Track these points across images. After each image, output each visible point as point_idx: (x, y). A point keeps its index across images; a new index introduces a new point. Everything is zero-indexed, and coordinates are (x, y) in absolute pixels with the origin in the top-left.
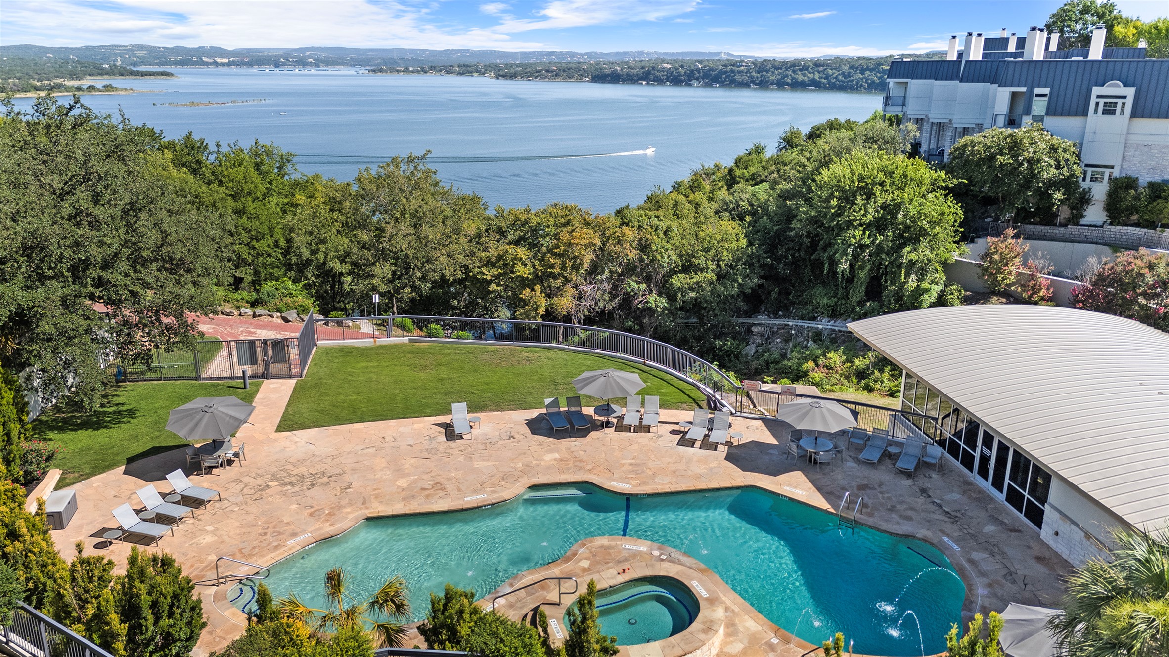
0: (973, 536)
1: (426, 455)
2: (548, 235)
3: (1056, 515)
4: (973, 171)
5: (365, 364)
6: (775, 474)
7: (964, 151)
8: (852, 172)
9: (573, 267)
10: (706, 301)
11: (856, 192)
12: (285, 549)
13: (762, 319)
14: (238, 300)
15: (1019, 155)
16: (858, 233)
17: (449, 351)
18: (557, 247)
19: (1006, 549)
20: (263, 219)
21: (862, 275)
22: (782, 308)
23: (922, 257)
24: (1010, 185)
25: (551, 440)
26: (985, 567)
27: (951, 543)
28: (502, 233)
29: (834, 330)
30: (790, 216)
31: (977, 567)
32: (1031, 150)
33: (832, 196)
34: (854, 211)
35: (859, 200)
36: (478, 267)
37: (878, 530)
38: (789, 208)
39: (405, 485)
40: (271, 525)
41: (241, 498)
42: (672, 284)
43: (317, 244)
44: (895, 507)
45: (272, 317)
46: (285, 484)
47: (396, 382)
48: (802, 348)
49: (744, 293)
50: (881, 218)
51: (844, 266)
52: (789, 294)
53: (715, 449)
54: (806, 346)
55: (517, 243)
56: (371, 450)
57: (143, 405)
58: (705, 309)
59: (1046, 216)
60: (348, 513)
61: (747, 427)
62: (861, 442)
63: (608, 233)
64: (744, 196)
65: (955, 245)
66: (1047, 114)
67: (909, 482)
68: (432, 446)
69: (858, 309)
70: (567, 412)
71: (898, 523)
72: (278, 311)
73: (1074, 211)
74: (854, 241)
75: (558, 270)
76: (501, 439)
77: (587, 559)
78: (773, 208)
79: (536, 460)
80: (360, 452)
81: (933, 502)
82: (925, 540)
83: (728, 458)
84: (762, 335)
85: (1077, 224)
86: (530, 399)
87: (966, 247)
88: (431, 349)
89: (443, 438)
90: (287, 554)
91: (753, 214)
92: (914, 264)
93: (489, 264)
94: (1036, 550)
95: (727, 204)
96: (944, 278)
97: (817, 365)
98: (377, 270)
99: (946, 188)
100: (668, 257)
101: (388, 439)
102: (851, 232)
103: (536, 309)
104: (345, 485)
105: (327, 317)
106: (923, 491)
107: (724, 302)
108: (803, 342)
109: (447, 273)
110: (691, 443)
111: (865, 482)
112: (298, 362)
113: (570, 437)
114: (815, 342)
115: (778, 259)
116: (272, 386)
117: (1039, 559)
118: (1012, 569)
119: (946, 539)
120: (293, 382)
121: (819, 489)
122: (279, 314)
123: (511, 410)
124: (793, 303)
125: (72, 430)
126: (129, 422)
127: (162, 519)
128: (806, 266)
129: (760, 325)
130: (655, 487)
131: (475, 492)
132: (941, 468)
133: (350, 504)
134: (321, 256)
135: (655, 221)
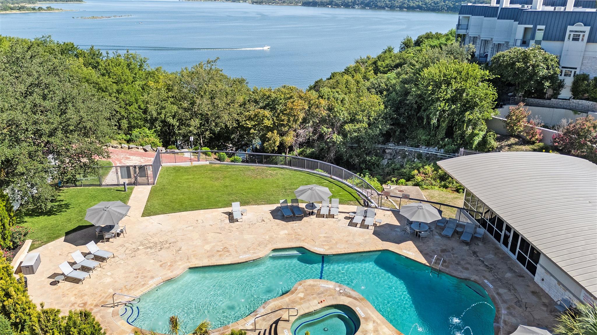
0: (500, 280)
1: (219, 231)
2: (281, 103)
3: (543, 271)
4: (503, 70)
5: (186, 177)
6: (398, 243)
7: (499, 60)
8: (440, 71)
9: (294, 121)
10: (362, 138)
11: (442, 82)
12: (148, 286)
13: (391, 145)
14: (120, 139)
15: (528, 62)
16: (442, 104)
17: (230, 170)
18: (285, 110)
19: (517, 287)
20: (132, 94)
21: (444, 125)
22: (401, 140)
23: (475, 117)
24: (522, 78)
25: (283, 222)
26: (506, 297)
27: (488, 283)
28: (256, 102)
29: (428, 154)
30: (407, 93)
31: (501, 297)
32: (534, 60)
33: (429, 84)
34: (440, 92)
35: (443, 87)
36: (245, 121)
37: (451, 275)
38: (407, 88)
39: (209, 249)
40: (141, 272)
41: (124, 256)
42: (345, 129)
43: (160, 109)
44: (460, 262)
45: (138, 148)
46: (147, 248)
47: (203, 187)
48: (412, 162)
49: (382, 133)
50: (454, 96)
51: (434, 121)
52: (406, 133)
53: (368, 228)
54: (414, 161)
55: (264, 108)
56: (191, 228)
57: (73, 201)
58: (362, 142)
59: (540, 94)
60: (180, 265)
61: (384, 215)
62: (443, 225)
63: (312, 102)
64: (383, 81)
65: (492, 110)
66: (544, 39)
67: (467, 248)
68: (222, 226)
69: (441, 143)
70: (292, 206)
71: (461, 272)
72: (141, 145)
73: (555, 91)
74: (440, 108)
75: (286, 122)
76: (258, 222)
77: (302, 292)
78: (398, 88)
79: (276, 234)
80: (185, 229)
81: (480, 260)
82: (475, 282)
83: (375, 233)
84: (391, 154)
85: (556, 98)
86: (272, 198)
87: (498, 111)
88: (220, 168)
89: (227, 221)
90: (149, 289)
91: (388, 90)
92: (471, 121)
93: (250, 119)
94: (532, 288)
95: (374, 85)
96: (486, 128)
97: (419, 172)
98: (192, 122)
99: (489, 80)
100: (344, 115)
101: (200, 221)
102: (439, 103)
103: (274, 143)
104: (178, 248)
105: (167, 148)
106: (475, 253)
107: (372, 139)
108: (412, 158)
109: (228, 124)
110: (355, 225)
111: (444, 248)
112: (152, 176)
113: (293, 221)
114: (418, 159)
115: (400, 115)
116: (139, 190)
117: (534, 293)
118: (520, 299)
119: (486, 281)
120: (150, 187)
121: (421, 252)
122: (142, 147)
123: (263, 204)
124: (407, 138)
125: (36, 216)
126: (66, 211)
127: (85, 269)
128: (414, 119)
129: (390, 149)
130: (336, 250)
131: (245, 253)
132: (484, 239)
133: (181, 260)
134: (163, 116)
135: (336, 95)
